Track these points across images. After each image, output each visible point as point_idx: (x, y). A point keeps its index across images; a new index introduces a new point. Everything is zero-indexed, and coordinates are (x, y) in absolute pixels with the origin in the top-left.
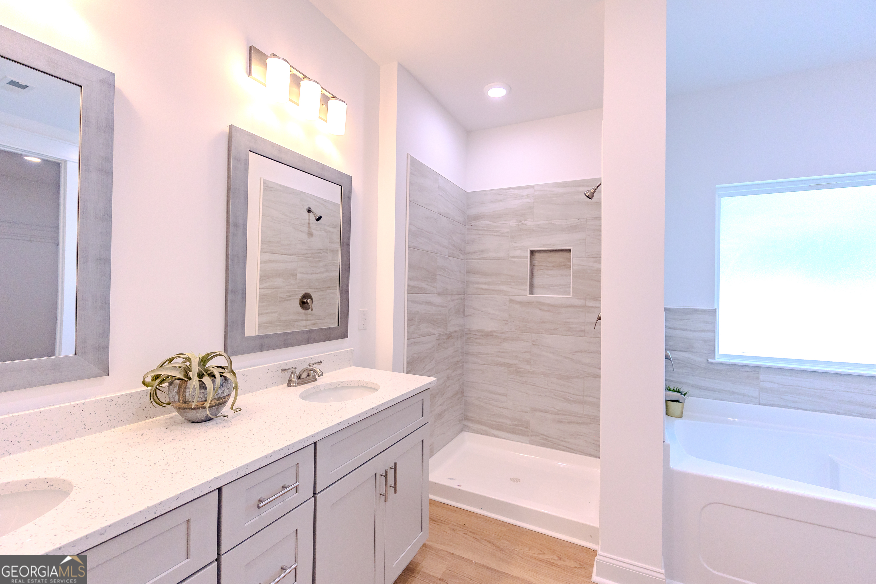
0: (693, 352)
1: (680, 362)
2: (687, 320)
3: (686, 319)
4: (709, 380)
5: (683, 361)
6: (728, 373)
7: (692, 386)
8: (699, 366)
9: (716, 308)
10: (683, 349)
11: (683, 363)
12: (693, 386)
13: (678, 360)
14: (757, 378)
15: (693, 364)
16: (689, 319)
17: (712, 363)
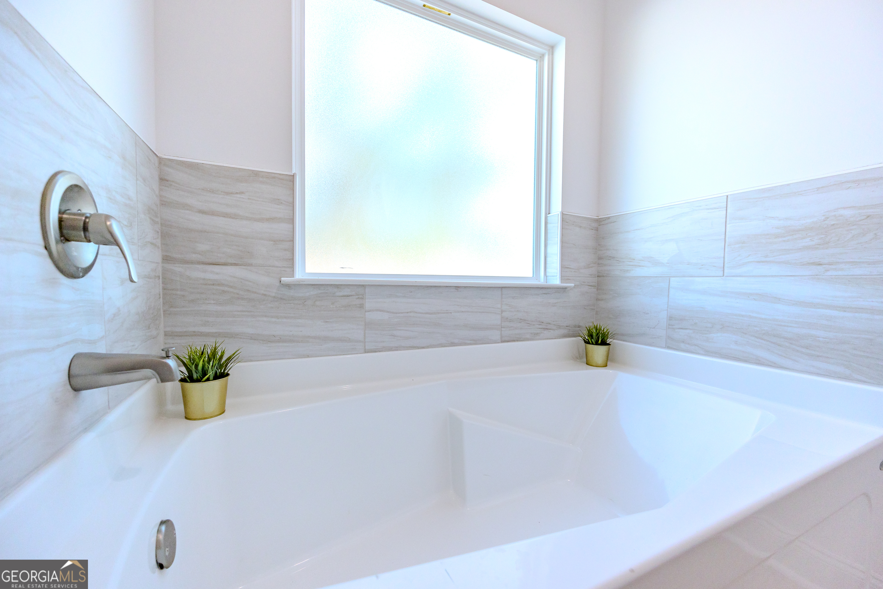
0: (251, 265)
1: (226, 289)
2: (238, 196)
3: (237, 193)
4: (285, 320)
5: (231, 287)
6: (318, 303)
7: (251, 339)
8: (265, 295)
9: (294, 174)
10: (230, 261)
11: (231, 290)
12: (254, 338)
13: (223, 285)
14: (361, 306)
15: (255, 293)
16: (242, 193)
17: (288, 286)
